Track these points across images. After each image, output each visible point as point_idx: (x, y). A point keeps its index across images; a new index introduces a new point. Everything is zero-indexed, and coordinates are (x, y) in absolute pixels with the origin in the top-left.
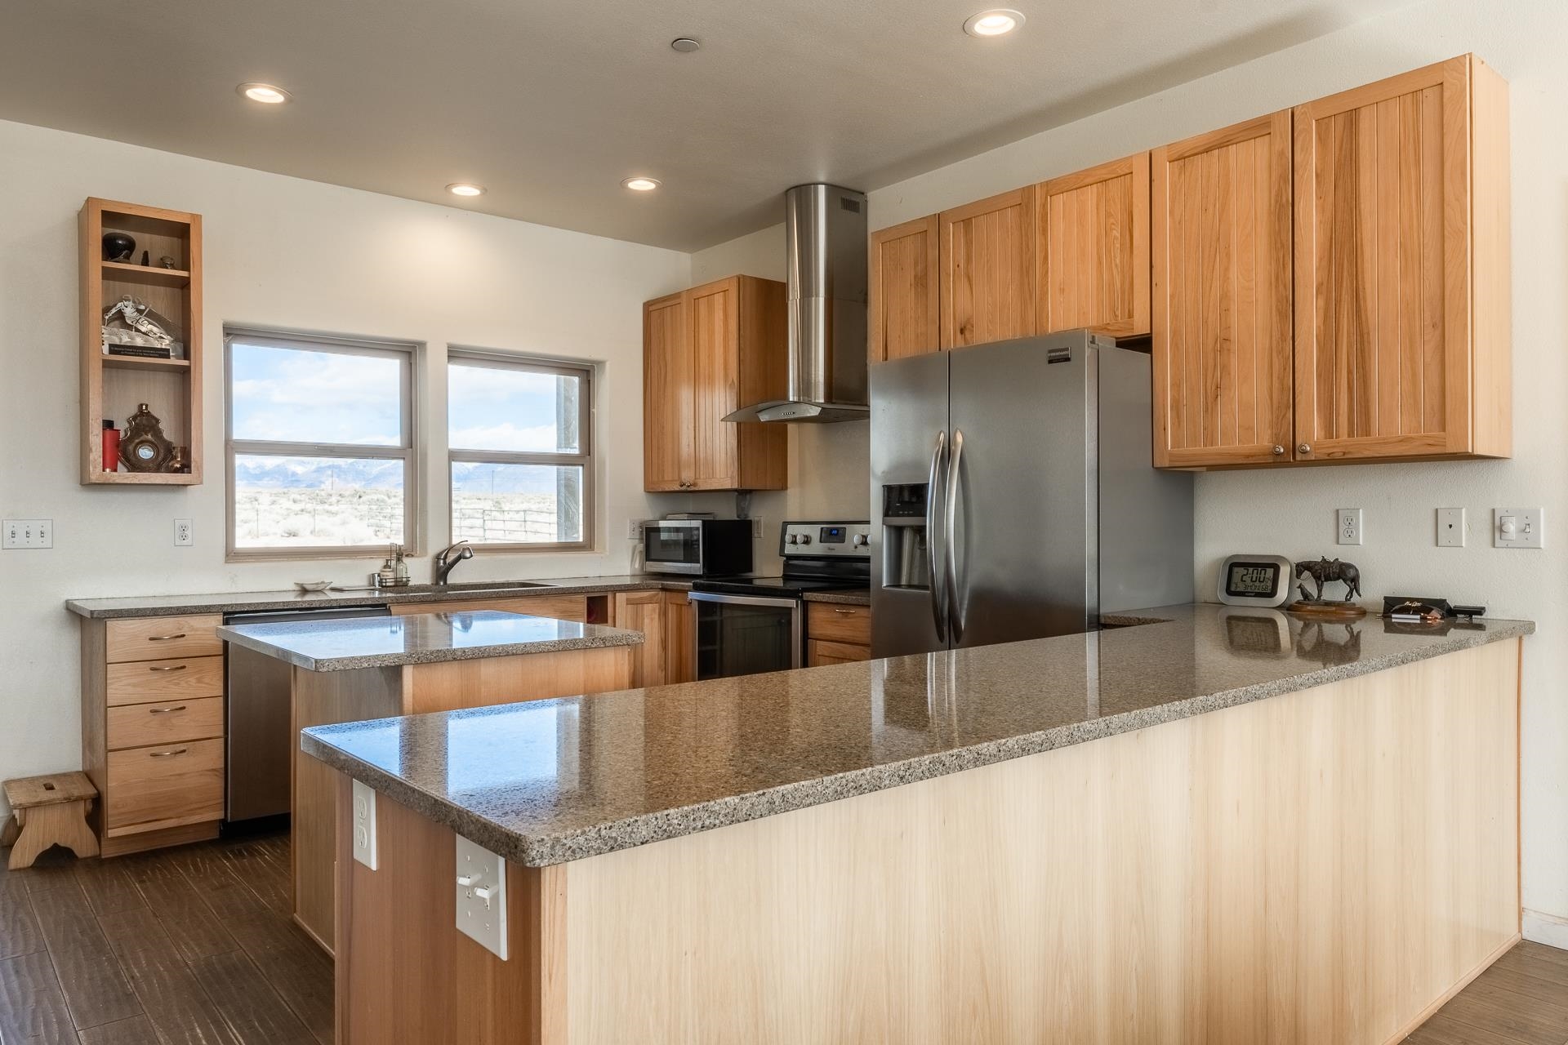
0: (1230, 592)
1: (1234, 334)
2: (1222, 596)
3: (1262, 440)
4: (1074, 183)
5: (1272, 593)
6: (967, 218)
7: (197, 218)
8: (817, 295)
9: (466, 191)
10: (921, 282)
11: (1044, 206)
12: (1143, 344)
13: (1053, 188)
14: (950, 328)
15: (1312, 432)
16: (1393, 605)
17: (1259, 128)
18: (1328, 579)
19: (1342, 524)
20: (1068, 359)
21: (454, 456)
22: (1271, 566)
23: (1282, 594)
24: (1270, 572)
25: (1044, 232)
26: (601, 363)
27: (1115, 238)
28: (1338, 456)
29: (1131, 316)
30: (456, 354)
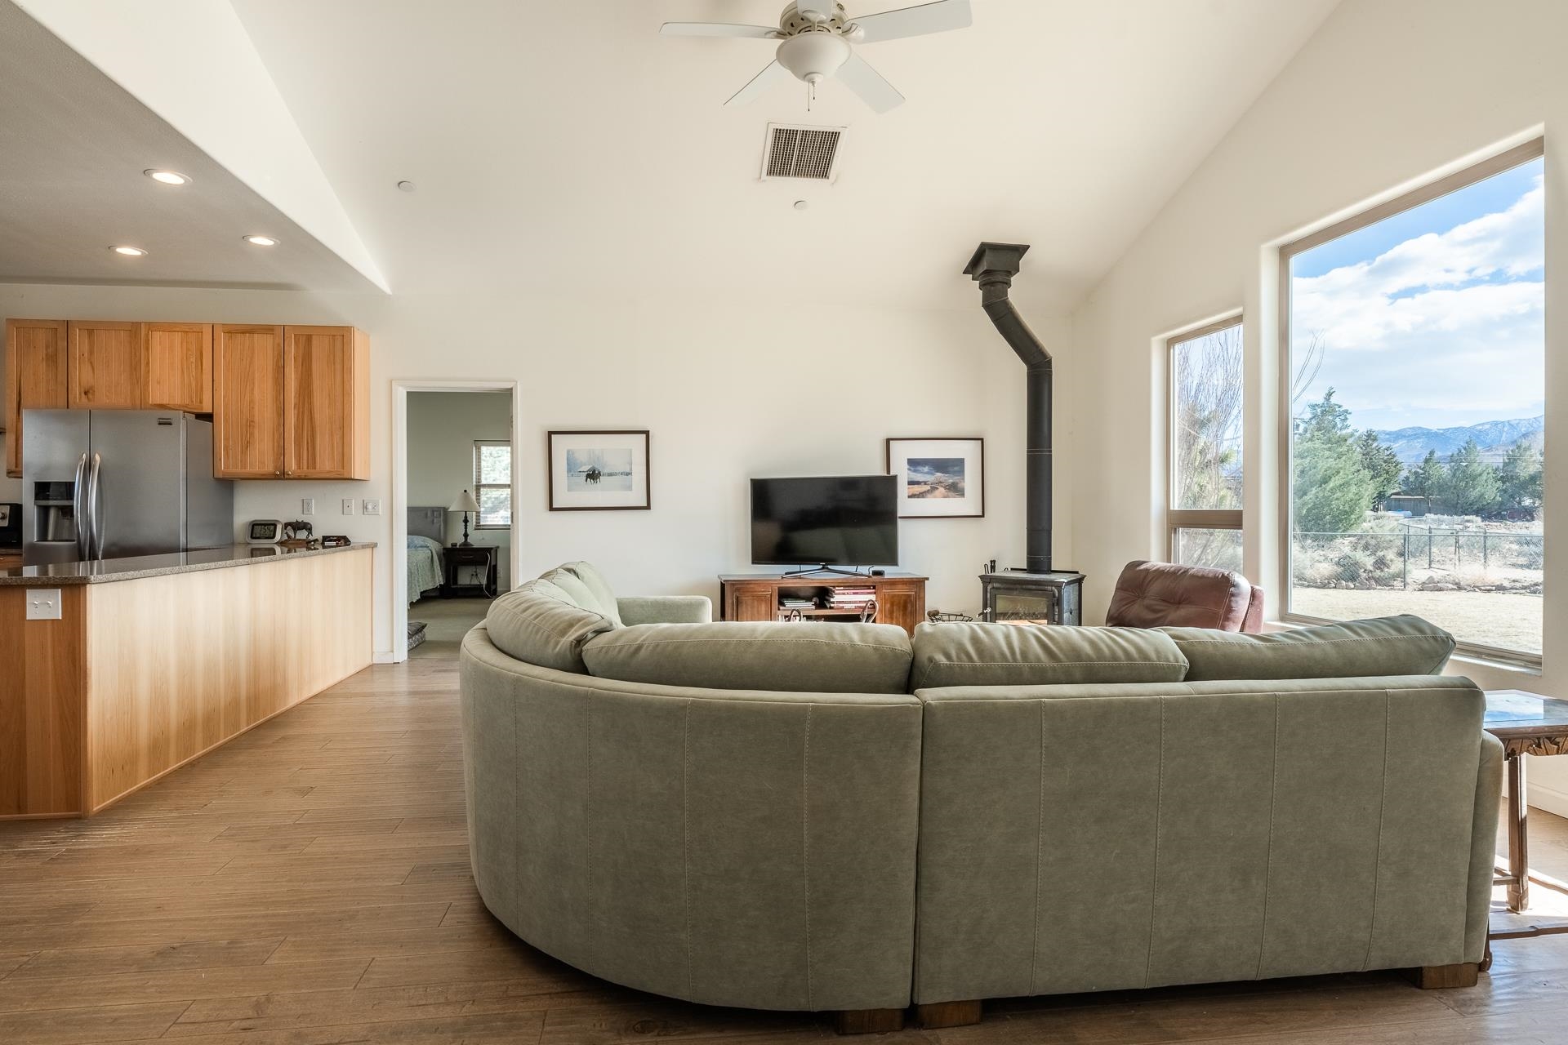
0: (252, 537)
1: (256, 419)
2: (249, 540)
3: (269, 468)
4: (169, 327)
5: (274, 537)
6: (91, 329)
10: (52, 359)
11: (147, 335)
12: (208, 417)
13: (152, 326)
14: (76, 390)
15: (292, 466)
16: (326, 539)
17: (268, 329)
18: (299, 529)
19: (305, 505)
20: (171, 424)
22: (273, 525)
23: (278, 537)
24: (272, 527)
25: (147, 349)
27: (192, 362)
28: (303, 477)
29: (201, 402)
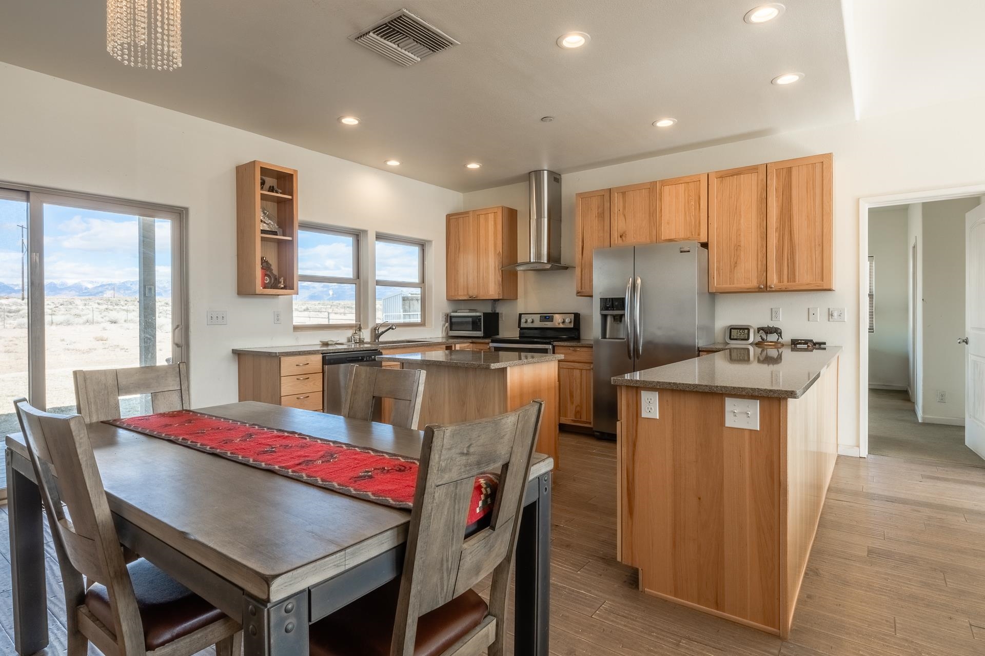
0: (731, 339)
1: (742, 244)
2: (728, 340)
3: (754, 283)
4: (674, 182)
5: (748, 339)
6: (624, 191)
7: (296, 171)
8: (544, 218)
9: (393, 163)
10: (601, 216)
11: (660, 190)
12: (705, 245)
13: (664, 183)
14: (615, 235)
15: (773, 281)
16: (795, 342)
17: (753, 169)
18: (771, 333)
19: (773, 313)
20: (688, 252)
21: (378, 283)
22: (746, 329)
23: (751, 340)
24: (746, 331)
25: (661, 200)
26: (430, 242)
27: (692, 205)
28: (784, 289)
29: (699, 235)
30: (380, 237)
